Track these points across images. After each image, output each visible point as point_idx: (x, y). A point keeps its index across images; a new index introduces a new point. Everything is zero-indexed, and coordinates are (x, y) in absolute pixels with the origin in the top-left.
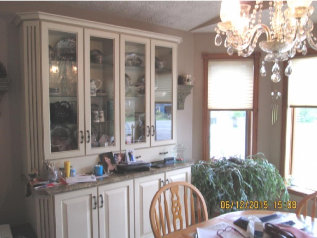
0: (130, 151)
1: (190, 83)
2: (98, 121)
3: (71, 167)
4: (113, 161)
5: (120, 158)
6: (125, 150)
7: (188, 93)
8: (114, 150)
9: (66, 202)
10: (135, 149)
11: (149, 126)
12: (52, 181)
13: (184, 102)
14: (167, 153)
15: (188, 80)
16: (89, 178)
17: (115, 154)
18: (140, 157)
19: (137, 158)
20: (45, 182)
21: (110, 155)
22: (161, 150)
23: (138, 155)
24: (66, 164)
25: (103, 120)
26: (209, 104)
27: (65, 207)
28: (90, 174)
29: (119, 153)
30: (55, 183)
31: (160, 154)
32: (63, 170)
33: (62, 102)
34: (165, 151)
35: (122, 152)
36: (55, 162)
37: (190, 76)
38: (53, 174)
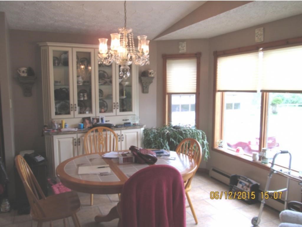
0: (102, 117)
1: (152, 76)
2: (82, 99)
3: (65, 123)
4: (90, 122)
5: (95, 121)
6: (99, 117)
7: (151, 82)
8: (92, 116)
9: (60, 140)
10: (106, 116)
11: (115, 102)
12: (54, 130)
13: (148, 88)
14: (128, 120)
15: (150, 73)
16: (74, 130)
17: (92, 119)
18: (109, 121)
19: (106, 121)
20: (50, 130)
21: (89, 118)
22: (124, 118)
23: (107, 120)
24: (62, 122)
25: (86, 98)
26: (168, 90)
27: (59, 142)
28: (75, 128)
29: (95, 117)
30: (56, 131)
31: (123, 120)
32: (61, 124)
33: (63, 88)
34: (127, 119)
35: (97, 117)
36: (57, 120)
37: (152, 71)
38: (55, 126)
